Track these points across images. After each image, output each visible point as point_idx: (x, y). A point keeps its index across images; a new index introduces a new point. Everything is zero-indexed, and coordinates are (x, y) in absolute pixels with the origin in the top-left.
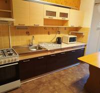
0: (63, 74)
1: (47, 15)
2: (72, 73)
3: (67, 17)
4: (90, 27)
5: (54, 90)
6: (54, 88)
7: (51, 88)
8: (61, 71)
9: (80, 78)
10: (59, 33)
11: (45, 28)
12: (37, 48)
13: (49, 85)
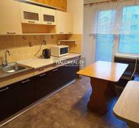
0: (59, 97)
1: (25, 18)
2: (70, 93)
3: (54, 21)
4: (82, 33)
5: (52, 121)
6: (52, 118)
7: (48, 119)
8: (55, 94)
9: (81, 97)
10: (45, 44)
11: (24, 37)
12: (17, 68)
13: (43, 117)
